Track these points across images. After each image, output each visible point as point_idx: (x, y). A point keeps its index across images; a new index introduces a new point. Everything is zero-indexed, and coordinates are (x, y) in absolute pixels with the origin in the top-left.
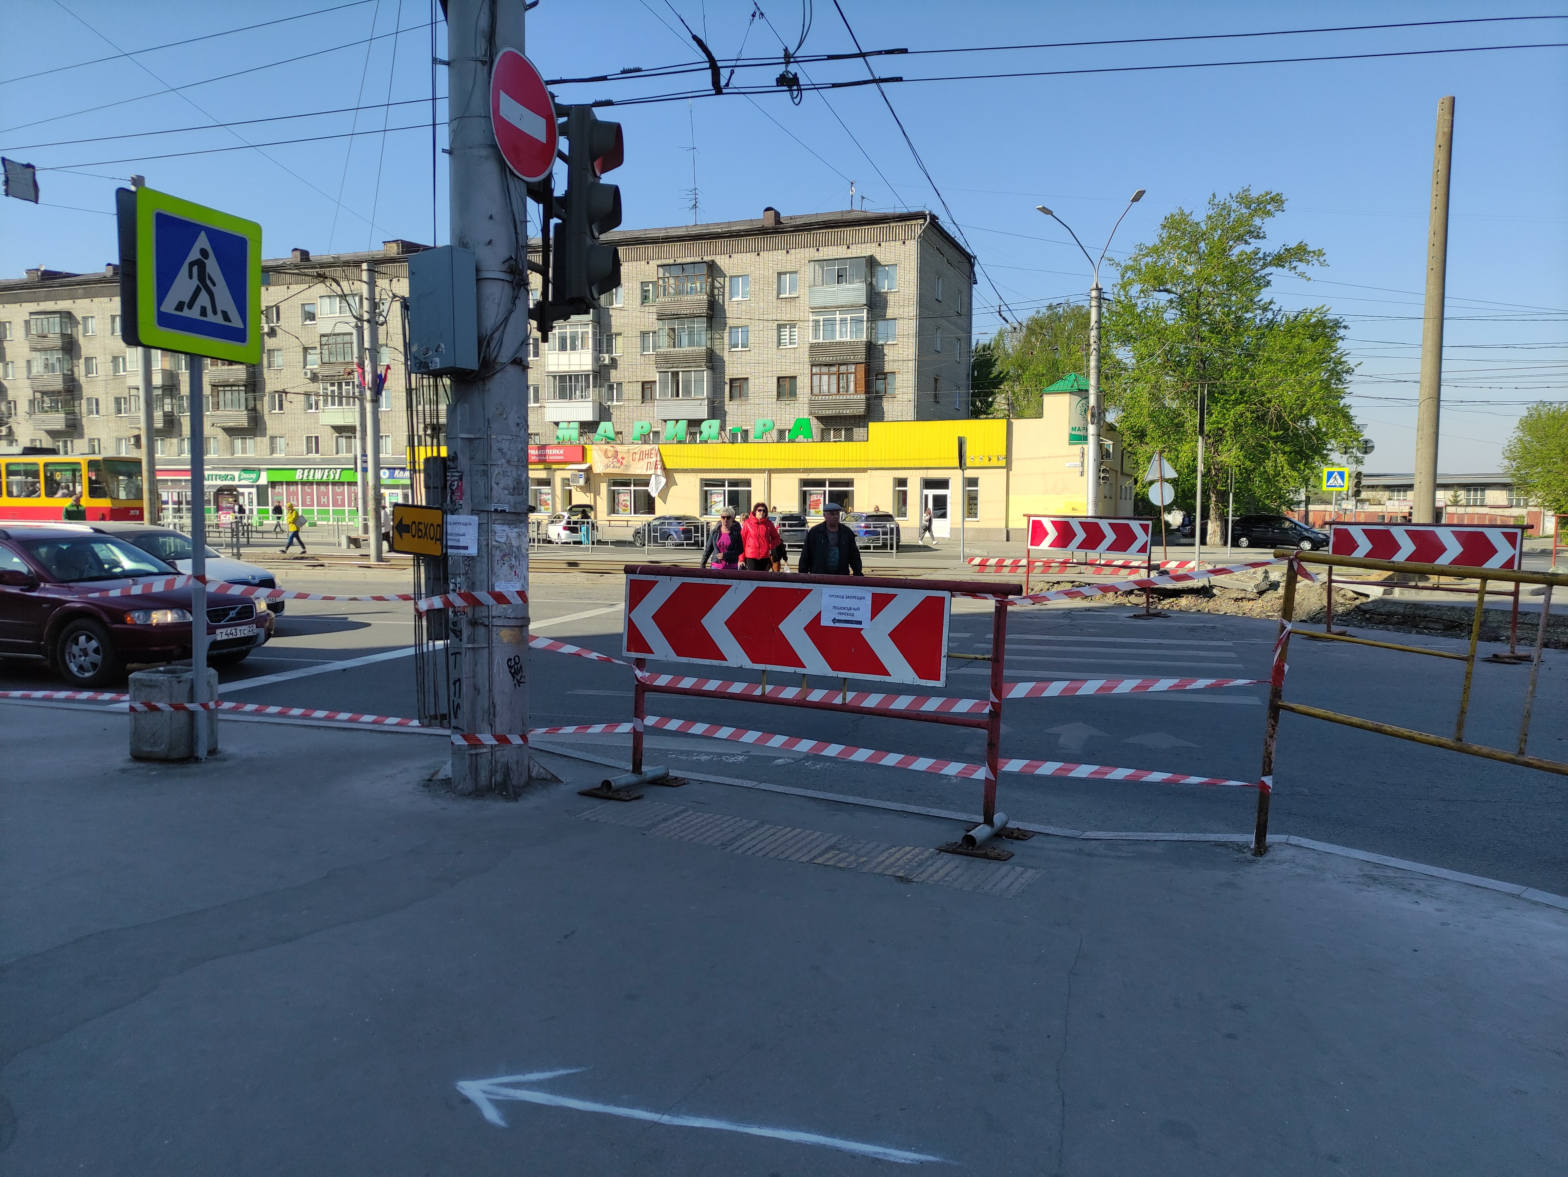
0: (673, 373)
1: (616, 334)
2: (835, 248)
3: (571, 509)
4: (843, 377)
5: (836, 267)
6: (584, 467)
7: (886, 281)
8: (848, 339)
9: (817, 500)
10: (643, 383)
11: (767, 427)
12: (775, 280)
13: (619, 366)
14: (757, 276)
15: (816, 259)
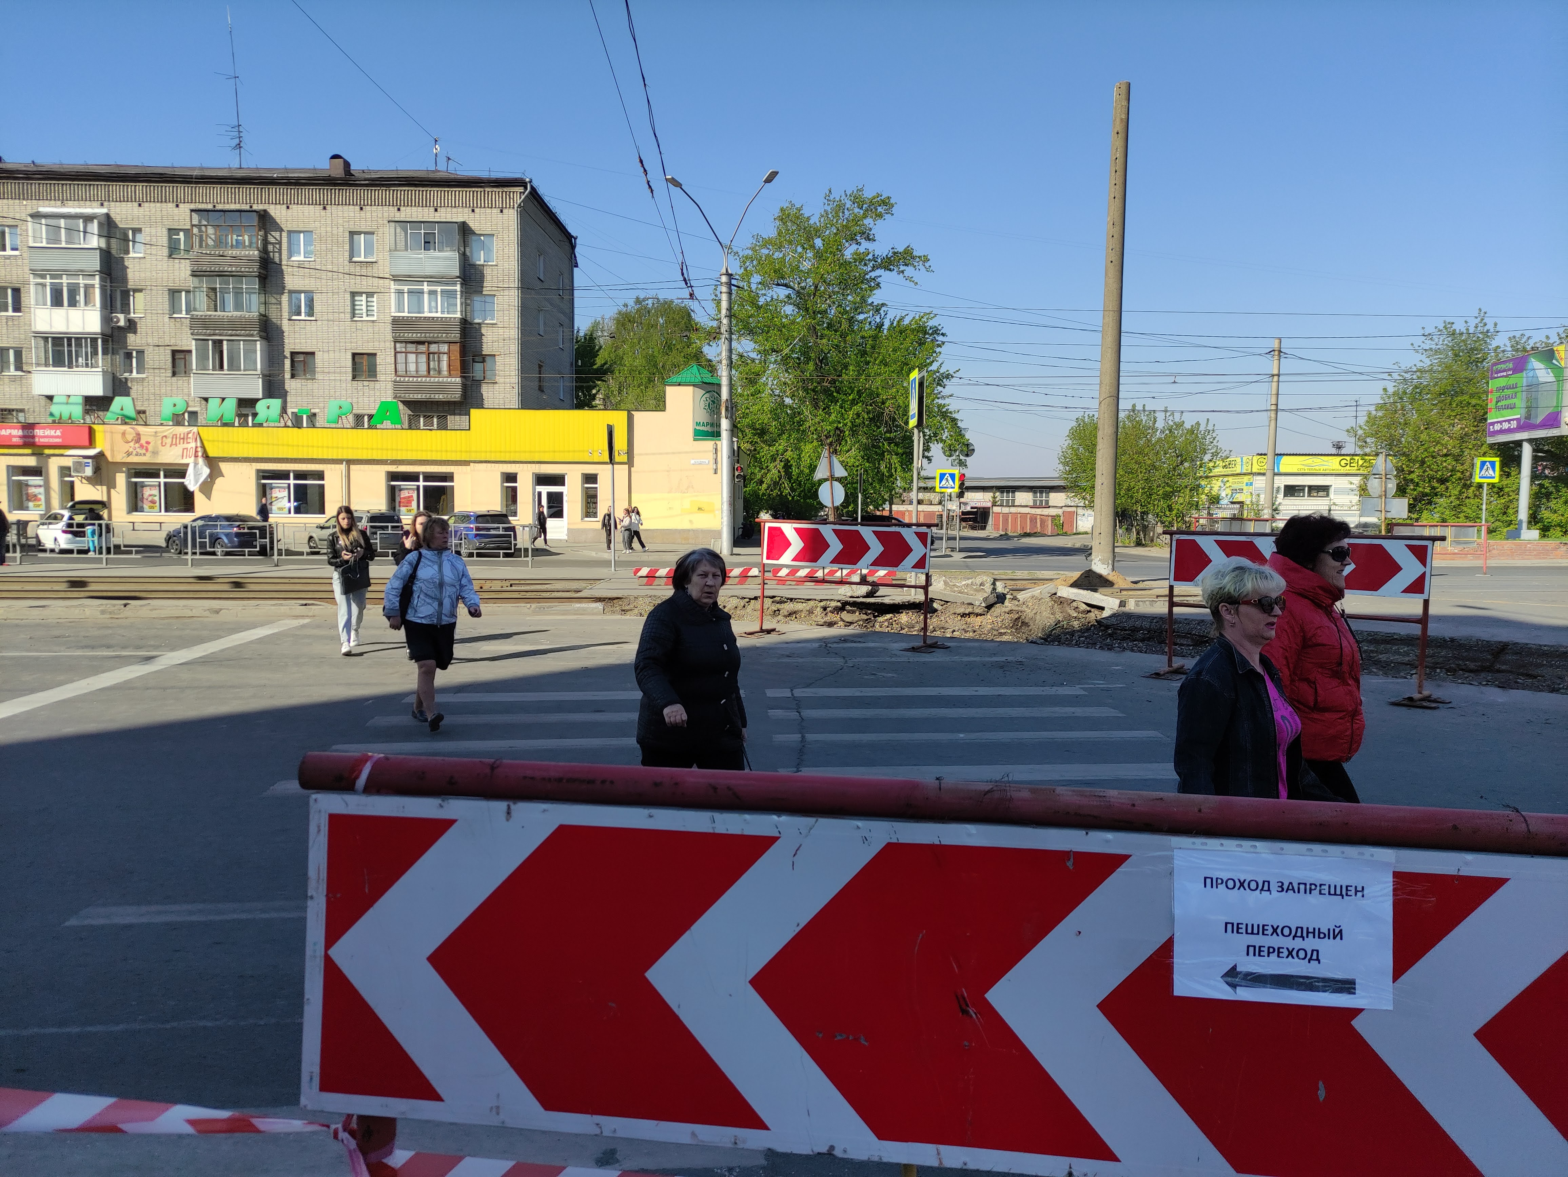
0: (214, 342)
1: (135, 291)
2: (420, 209)
3: (73, 507)
4: (434, 358)
5: (423, 231)
6: (92, 452)
7: (482, 252)
8: (439, 315)
9: (409, 497)
10: (174, 352)
11: (344, 410)
12: (347, 239)
13: (139, 330)
14: (323, 234)
15: (396, 219)
